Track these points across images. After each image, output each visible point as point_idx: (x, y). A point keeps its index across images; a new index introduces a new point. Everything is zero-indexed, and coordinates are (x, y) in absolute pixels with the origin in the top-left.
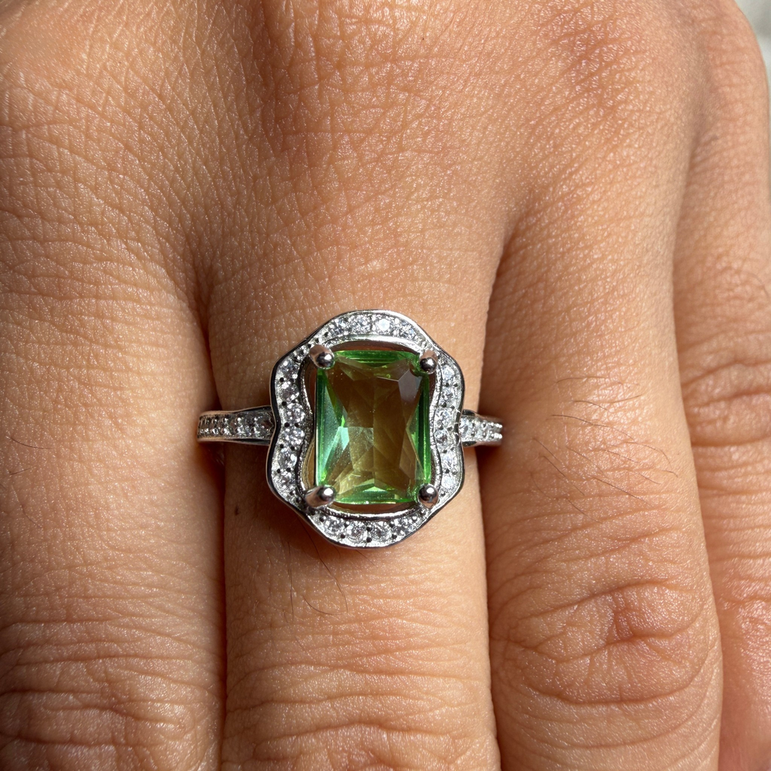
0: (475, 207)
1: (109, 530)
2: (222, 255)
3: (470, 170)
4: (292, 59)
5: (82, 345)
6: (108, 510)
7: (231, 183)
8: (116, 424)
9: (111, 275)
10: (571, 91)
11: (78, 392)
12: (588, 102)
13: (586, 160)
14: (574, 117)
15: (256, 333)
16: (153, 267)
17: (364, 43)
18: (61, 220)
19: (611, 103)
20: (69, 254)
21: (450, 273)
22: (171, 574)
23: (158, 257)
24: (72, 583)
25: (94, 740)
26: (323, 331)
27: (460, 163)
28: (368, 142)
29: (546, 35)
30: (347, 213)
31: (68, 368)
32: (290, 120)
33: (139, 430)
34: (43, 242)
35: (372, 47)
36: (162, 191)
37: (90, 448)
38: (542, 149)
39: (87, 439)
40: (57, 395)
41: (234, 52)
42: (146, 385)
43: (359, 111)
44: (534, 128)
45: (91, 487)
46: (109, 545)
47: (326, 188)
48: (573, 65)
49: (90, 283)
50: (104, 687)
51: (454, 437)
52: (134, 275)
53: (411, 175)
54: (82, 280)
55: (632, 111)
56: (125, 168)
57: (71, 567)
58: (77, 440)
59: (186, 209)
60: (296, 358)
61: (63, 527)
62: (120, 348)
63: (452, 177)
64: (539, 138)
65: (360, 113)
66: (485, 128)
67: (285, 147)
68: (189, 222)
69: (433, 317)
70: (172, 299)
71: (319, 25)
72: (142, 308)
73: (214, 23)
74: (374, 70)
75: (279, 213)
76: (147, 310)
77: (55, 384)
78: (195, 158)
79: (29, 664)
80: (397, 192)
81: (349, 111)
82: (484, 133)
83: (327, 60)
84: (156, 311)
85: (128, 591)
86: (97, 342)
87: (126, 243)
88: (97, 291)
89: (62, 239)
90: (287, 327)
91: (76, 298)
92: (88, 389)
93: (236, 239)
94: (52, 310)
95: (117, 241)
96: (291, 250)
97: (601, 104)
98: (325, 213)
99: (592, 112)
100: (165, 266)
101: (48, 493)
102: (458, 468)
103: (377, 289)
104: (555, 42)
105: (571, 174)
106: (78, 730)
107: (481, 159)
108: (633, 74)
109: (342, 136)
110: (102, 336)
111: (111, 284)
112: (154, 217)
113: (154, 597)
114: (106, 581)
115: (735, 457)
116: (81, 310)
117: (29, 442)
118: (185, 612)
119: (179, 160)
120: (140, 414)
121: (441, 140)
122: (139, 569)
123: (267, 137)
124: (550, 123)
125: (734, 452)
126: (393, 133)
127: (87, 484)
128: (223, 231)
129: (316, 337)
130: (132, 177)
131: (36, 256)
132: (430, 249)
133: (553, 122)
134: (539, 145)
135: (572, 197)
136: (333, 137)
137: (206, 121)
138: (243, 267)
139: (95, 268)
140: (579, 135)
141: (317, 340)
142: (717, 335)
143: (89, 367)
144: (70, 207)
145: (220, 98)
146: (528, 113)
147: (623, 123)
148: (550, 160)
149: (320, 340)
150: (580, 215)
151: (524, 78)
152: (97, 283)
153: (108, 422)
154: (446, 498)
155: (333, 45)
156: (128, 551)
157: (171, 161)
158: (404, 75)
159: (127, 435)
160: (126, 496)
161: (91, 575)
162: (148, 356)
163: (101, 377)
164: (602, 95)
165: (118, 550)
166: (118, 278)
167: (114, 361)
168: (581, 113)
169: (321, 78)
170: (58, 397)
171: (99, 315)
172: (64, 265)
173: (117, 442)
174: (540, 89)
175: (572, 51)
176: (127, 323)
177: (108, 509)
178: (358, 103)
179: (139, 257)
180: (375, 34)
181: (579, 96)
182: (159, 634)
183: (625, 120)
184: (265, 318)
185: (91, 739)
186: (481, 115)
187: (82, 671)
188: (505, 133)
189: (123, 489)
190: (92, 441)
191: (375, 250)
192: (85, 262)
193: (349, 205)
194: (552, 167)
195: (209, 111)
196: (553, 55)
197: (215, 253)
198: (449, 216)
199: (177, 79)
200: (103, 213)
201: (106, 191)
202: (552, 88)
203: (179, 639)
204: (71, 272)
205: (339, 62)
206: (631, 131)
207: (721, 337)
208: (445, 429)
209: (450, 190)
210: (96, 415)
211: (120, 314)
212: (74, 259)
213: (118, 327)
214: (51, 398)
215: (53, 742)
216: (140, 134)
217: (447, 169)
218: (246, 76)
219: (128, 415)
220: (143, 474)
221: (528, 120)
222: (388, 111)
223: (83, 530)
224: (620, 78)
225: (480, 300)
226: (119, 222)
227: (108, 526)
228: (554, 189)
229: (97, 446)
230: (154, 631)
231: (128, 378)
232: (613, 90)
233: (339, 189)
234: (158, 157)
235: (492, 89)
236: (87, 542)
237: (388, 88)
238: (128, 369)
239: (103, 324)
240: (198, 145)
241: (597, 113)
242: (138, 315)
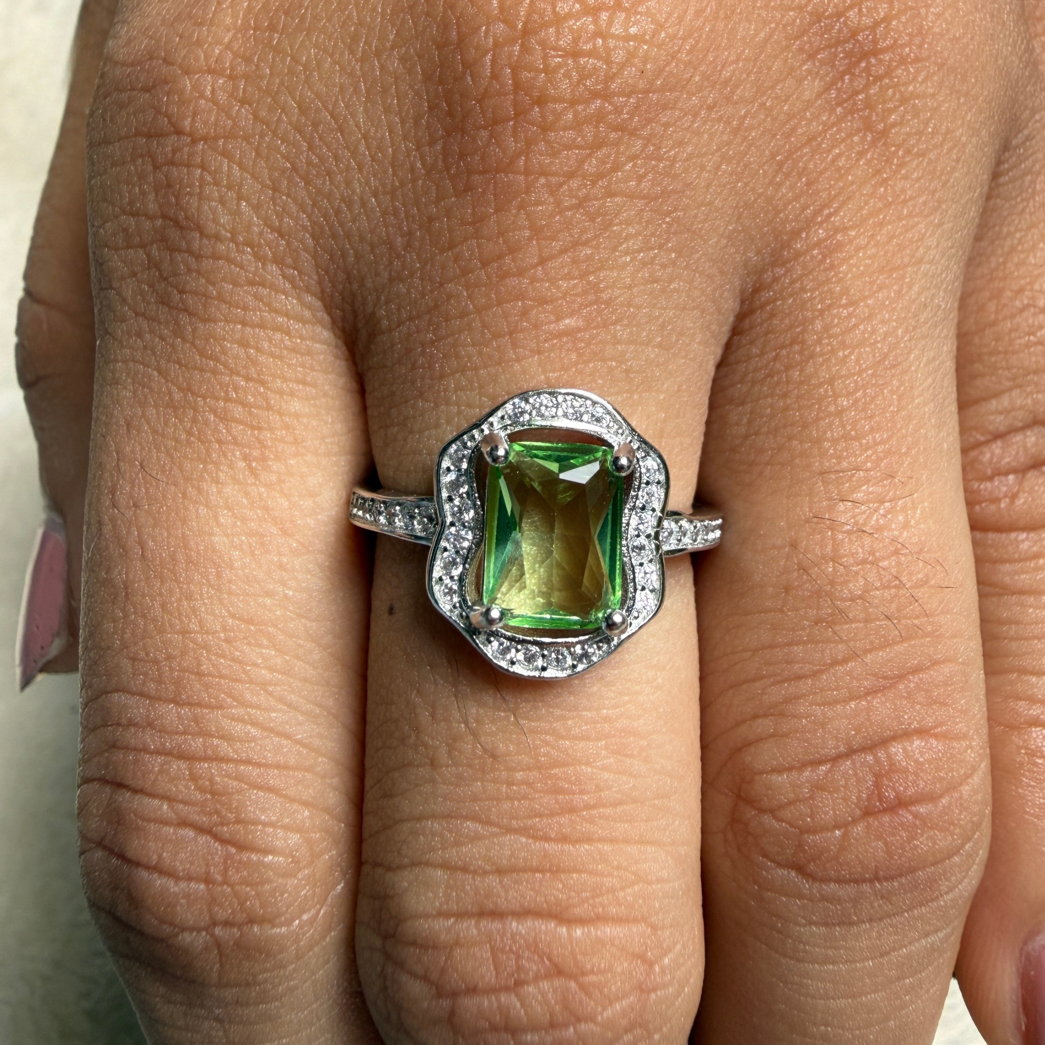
0: (699, 259)
1: (230, 593)
2: (387, 302)
3: (696, 216)
4: (486, 90)
5: (222, 374)
6: (231, 569)
7: (402, 223)
8: (250, 467)
9: (262, 301)
10: (830, 115)
11: (213, 426)
12: (852, 126)
13: (849, 198)
14: (834, 147)
15: (421, 395)
16: (309, 298)
17: (570, 77)
18: (218, 238)
19: (881, 126)
20: (220, 273)
21: (662, 336)
22: (298, 657)
23: (316, 288)
24: (184, 653)
25: (184, 870)
26: (500, 413)
27: (683, 210)
28: (569, 186)
29: (801, 50)
30: (538, 264)
31: (204, 398)
32: (477, 158)
33: (274, 478)
34: (198, 257)
35: (579, 82)
36: (325, 219)
37: (219, 492)
38: (792, 188)
39: (216, 481)
40: (192, 425)
41: (418, 73)
42: (287, 427)
43: (559, 152)
44: (781, 164)
45: (216, 539)
46: (228, 611)
47: (514, 236)
48: (833, 83)
49: (237, 307)
50: (206, 800)
51: (653, 546)
52: (286, 305)
53: (620, 224)
54: (229, 304)
55: (909, 135)
56: (289, 189)
57: (185, 632)
58: (206, 481)
59: (350, 244)
60: (466, 443)
61: (180, 582)
62: (263, 383)
63: (672, 225)
64: (787, 176)
65: (560, 153)
66: (718, 168)
67: (469, 188)
68: (351, 259)
69: (638, 387)
70: (326, 334)
71: (519, 57)
72: (291, 342)
73: (397, 34)
74: (580, 108)
75: (455, 261)
76: (297, 343)
77: (191, 413)
78: (364, 189)
79: (127, 748)
80: (601, 243)
81: (547, 151)
82: (716, 174)
83: (526, 95)
84: (307, 346)
85: (246, 672)
86: (238, 374)
87: (281, 269)
88: (244, 316)
89: (216, 257)
90: (456, 391)
91: (221, 321)
92: (223, 424)
93: (404, 286)
94: (194, 330)
95: (272, 266)
96: (467, 304)
97: (868, 126)
98: (510, 264)
99: (856, 139)
100: (322, 299)
101: (168, 538)
102: (657, 585)
103: (568, 350)
104: (812, 57)
105: (830, 215)
106: (168, 852)
107: (710, 203)
108: (911, 88)
109: (537, 179)
110: (245, 367)
111: (260, 310)
112: (315, 246)
113: (275, 685)
114: (223, 656)
115: (1025, 546)
116: (224, 336)
117: (157, 474)
118: (310, 707)
119: (346, 189)
120: (278, 458)
121: (659, 184)
122: (260, 646)
123: (448, 173)
124: (802, 157)
125: (1023, 541)
126: (600, 176)
127: (211, 535)
128: (390, 274)
129: (491, 419)
130: (295, 200)
131: (189, 270)
132: (639, 307)
133: (805, 155)
134: (788, 183)
135: (831, 243)
136: (526, 180)
137: (379, 148)
138: (411, 319)
139: (245, 292)
140: (839, 169)
141: (492, 424)
142: (1010, 389)
143: (227, 399)
144: (229, 225)
145: (397, 123)
146: (774, 147)
147: (897, 151)
148: (802, 200)
149: (495, 424)
150: (841, 265)
151: (771, 106)
152: (245, 308)
153: (242, 464)
154: (640, 621)
155: (534, 78)
156: (250, 622)
157: (337, 188)
158: (618, 111)
159: (260, 481)
160: (253, 553)
161: (206, 647)
162: (292, 394)
163: (238, 411)
164: (870, 116)
165: (238, 619)
166: (268, 305)
167: (254, 396)
168: (843, 140)
169: (517, 115)
170: (191, 428)
171: (244, 343)
172: (214, 284)
173: (249, 489)
174: (790, 117)
175: (833, 66)
176: (272, 355)
177: (231, 567)
178: (558, 143)
179: (294, 287)
180: (584, 68)
181: (840, 119)
182: (278, 734)
183: (898, 147)
184: (431, 378)
185: (181, 868)
186: (713, 154)
187: (184, 774)
188: (743, 173)
189: (250, 545)
190: (222, 483)
191: (570, 307)
192: (235, 284)
193: (540, 256)
194: (804, 208)
195: (383, 136)
196: (809, 72)
197: (378, 298)
198: (665, 270)
199: (351, 97)
200: (261, 234)
201: (267, 212)
202: (805, 114)
203: (299, 742)
204: (219, 293)
205: (539, 98)
206: (908, 159)
207: (1015, 393)
208: (643, 537)
209: (668, 240)
210: (229, 454)
211: (266, 345)
212: (223, 280)
213: (262, 359)
214: (184, 428)
215: (138, 864)
216: (308, 155)
217: (666, 216)
218: (428, 102)
219: (264, 459)
220: (274, 530)
221: (773, 156)
222: (597, 152)
223: (201, 589)
224: (894, 94)
225: (700, 366)
226: (278, 246)
227: (230, 588)
228: (807, 234)
229: (228, 490)
230: (271, 730)
231: (268, 417)
232: (884, 110)
233: (530, 239)
234: (324, 182)
235: (728, 123)
236: (205, 604)
237: (597, 127)
238: (269, 408)
239: (246, 353)
240: (368, 173)
241: (863, 139)
242: (286, 348)
